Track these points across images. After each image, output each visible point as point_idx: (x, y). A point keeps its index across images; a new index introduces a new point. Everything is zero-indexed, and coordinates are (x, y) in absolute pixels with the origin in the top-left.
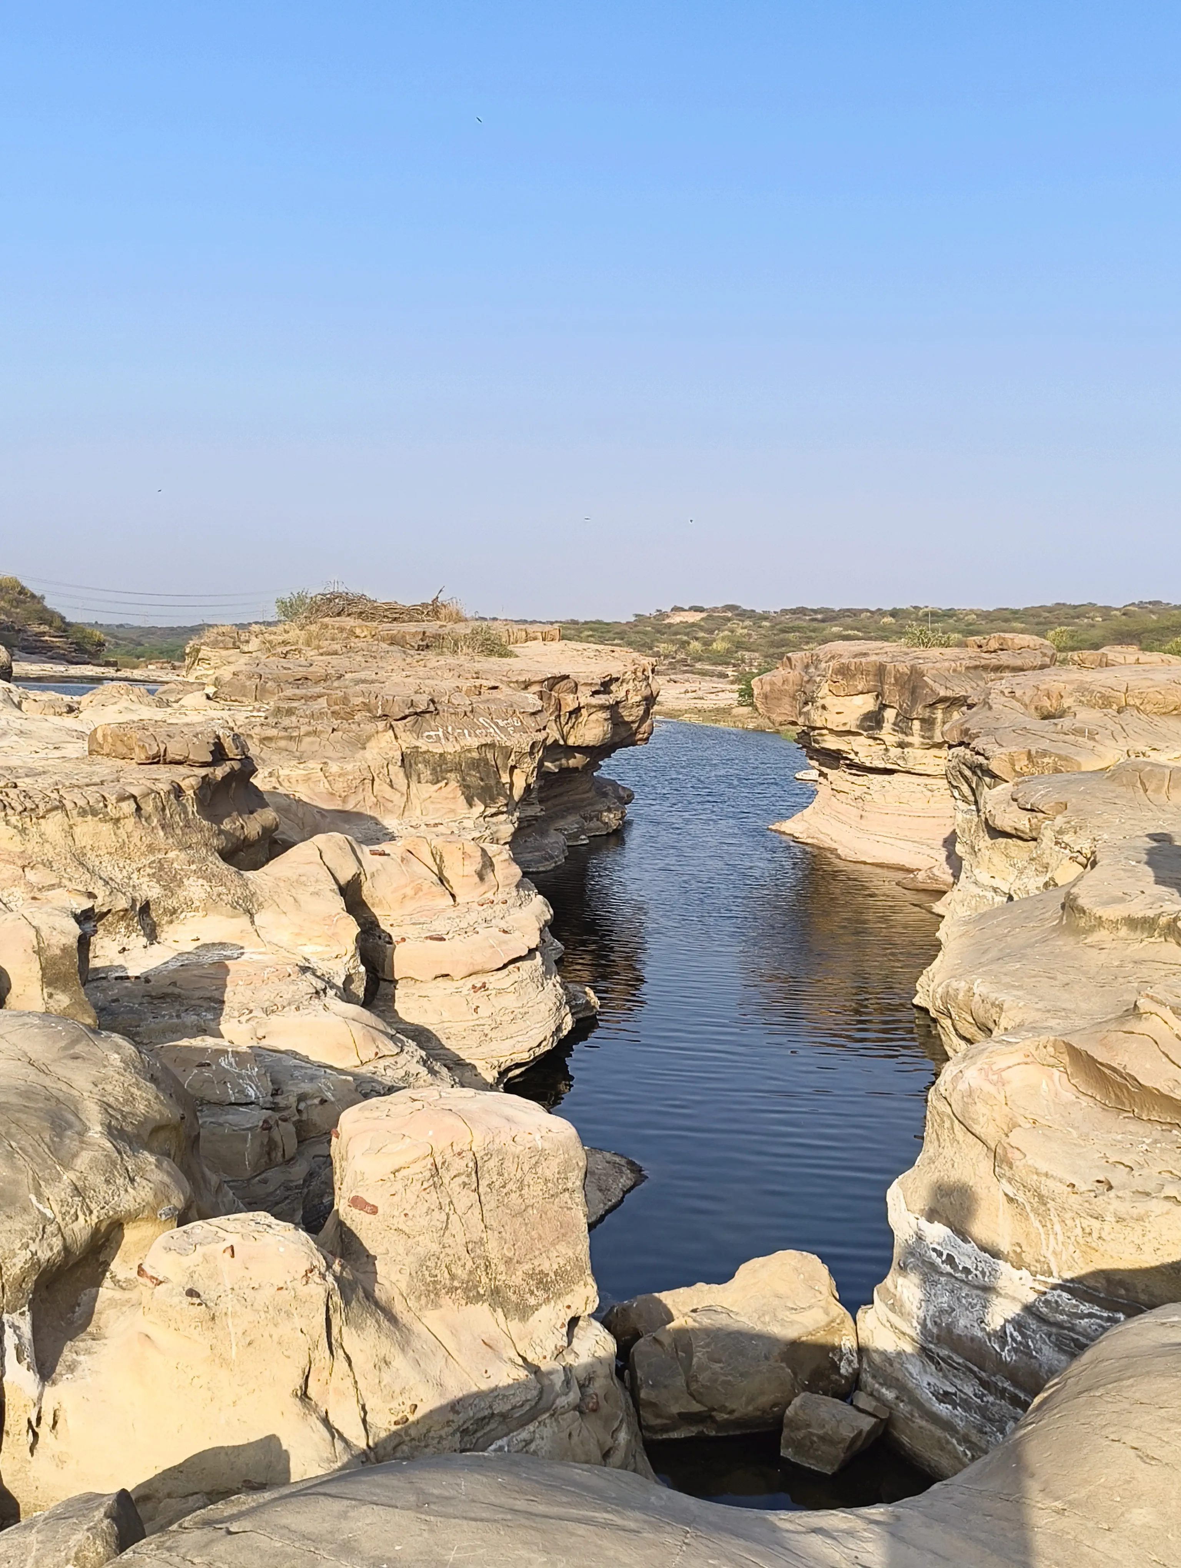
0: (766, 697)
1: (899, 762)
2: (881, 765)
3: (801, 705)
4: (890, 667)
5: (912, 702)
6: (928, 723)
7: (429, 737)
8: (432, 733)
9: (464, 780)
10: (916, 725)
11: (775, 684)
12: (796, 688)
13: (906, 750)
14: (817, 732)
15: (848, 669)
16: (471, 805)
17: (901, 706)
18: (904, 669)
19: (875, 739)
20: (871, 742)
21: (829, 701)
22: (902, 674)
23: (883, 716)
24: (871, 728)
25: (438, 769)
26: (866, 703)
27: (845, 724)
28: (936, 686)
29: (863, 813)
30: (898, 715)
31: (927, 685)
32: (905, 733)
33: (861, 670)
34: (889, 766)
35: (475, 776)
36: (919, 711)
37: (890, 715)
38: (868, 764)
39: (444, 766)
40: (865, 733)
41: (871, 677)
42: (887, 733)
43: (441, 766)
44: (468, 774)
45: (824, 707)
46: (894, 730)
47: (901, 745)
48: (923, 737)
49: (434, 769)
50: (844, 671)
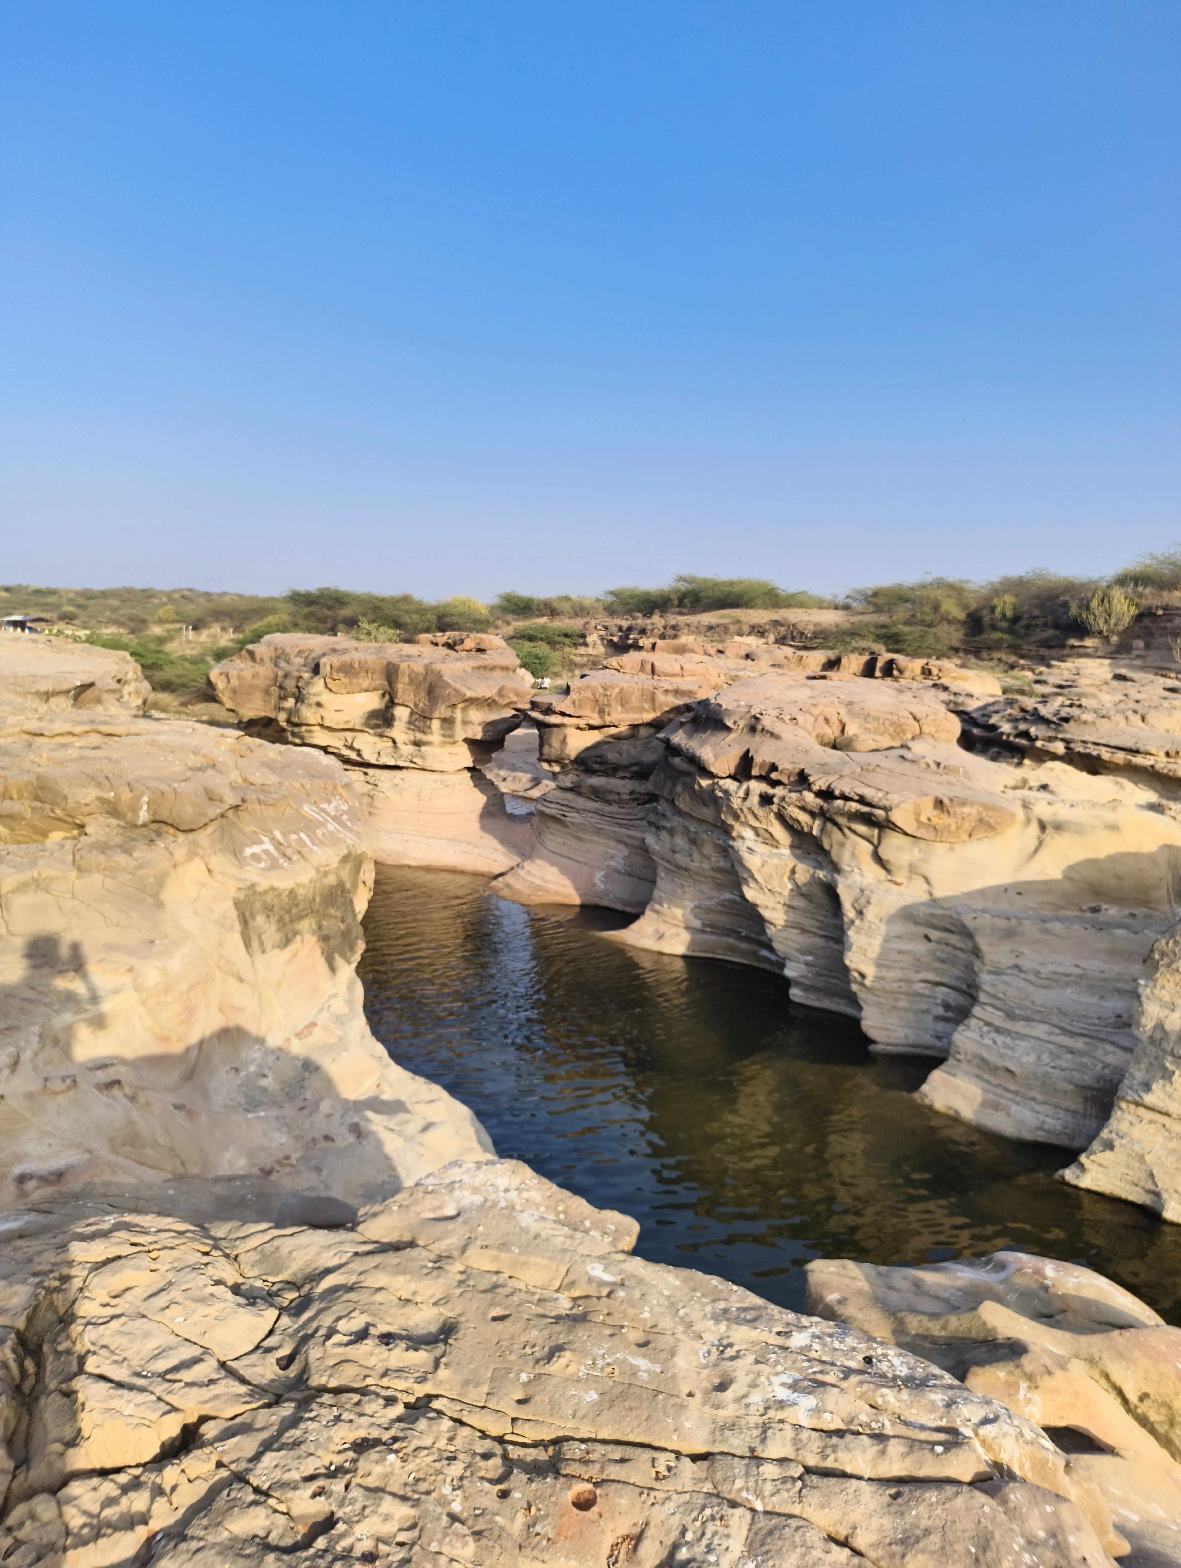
0: (234, 691)
1: (415, 760)
2: (392, 763)
3: (276, 700)
4: (403, 666)
5: (429, 700)
6: (448, 722)
7: (255, 857)
8: (256, 849)
9: (320, 927)
10: (436, 724)
11: (243, 678)
12: (268, 682)
13: (423, 748)
14: (304, 728)
15: (351, 666)
16: (333, 968)
17: (416, 705)
18: (418, 667)
19: (381, 736)
20: (377, 739)
21: (326, 698)
22: (417, 674)
23: (392, 715)
24: (377, 726)
25: (287, 918)
26: (373, 701)
27: (347, 722)
28: (458, 686)
29: (372, 810)
30: (412, 714)
31: (448, 685)
32: (424, 732)
33: (365, 669)
34: (401, 763)
35: (335, 917)
36: (442, 711)
37: (401, 713)
38: (373, 761)
39: (294, 911)
40: (371, 731)
41: (376, 676)
42: (399, 731)
43: (289, 912)
44: (326, 916)
45: (319, 705)
46: (409, 729)
47: (417, 744)
48: (444, 736)
49: (280, 920)
50: (347, 669)
